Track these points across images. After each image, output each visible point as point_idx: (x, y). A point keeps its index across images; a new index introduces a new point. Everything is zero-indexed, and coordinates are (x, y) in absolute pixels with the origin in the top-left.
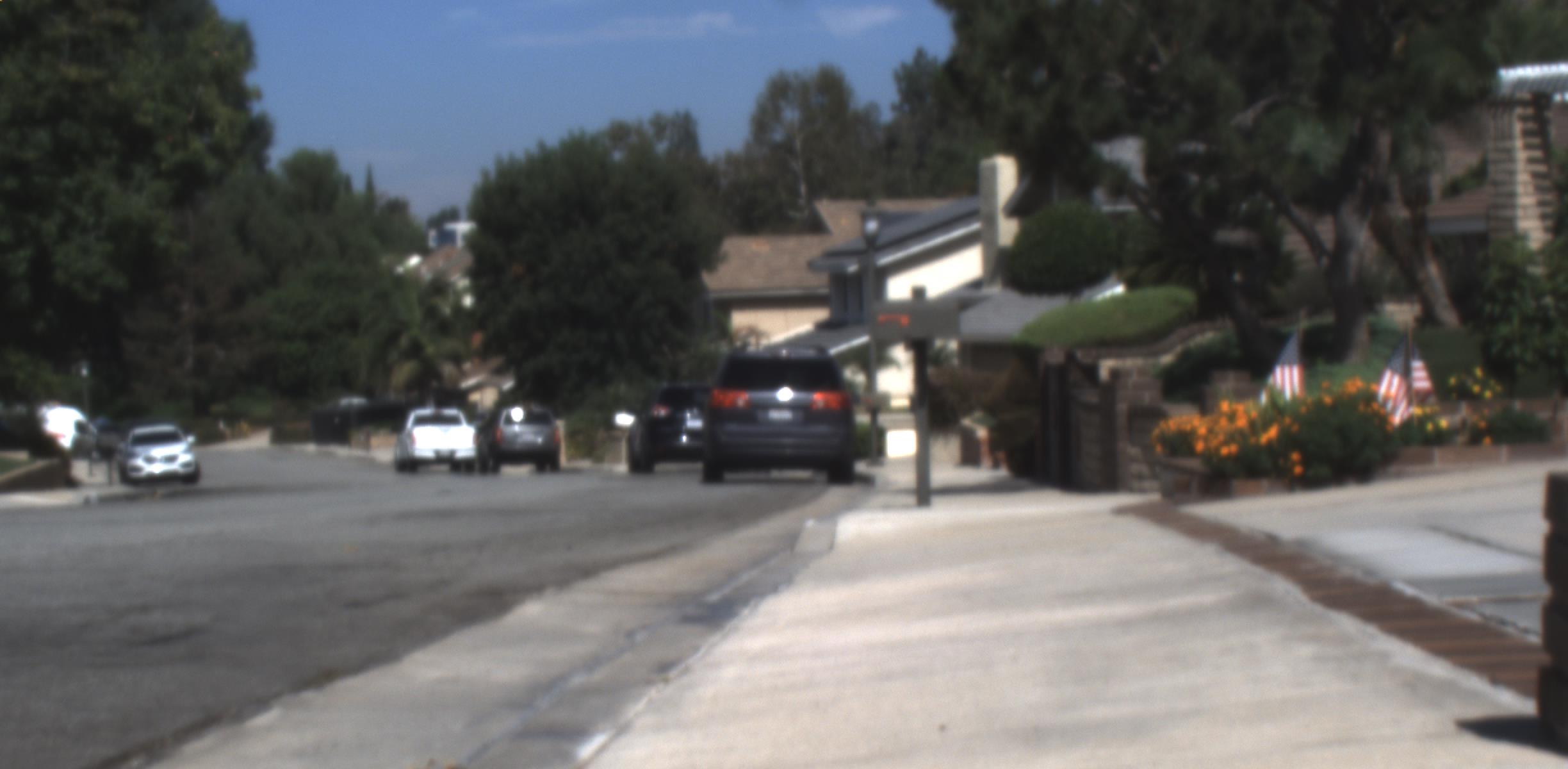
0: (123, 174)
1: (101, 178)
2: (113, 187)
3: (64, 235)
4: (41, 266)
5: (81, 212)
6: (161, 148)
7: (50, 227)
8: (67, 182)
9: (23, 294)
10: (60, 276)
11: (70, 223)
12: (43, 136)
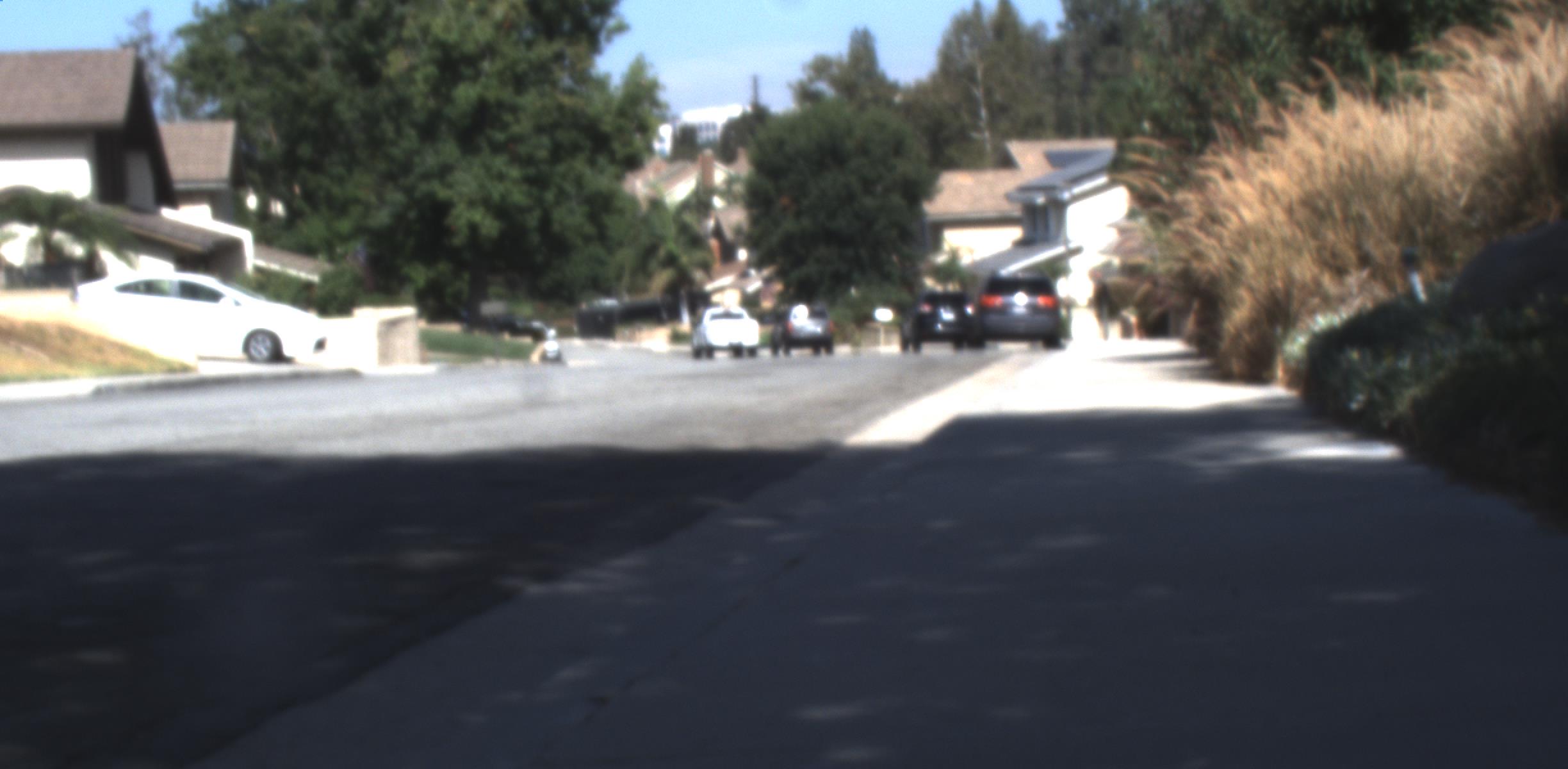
0: (592, 162)
1: (579, 164)
2: (588, 172)
3: (558, 203)
4: (546, 222)
5: (569, 188)
6: (616, 146)
7: (550, 196)
8: (561, 168)
9: (535, 238)
10: (556, 228)
11: (562, 195)
12: (545, 140)
